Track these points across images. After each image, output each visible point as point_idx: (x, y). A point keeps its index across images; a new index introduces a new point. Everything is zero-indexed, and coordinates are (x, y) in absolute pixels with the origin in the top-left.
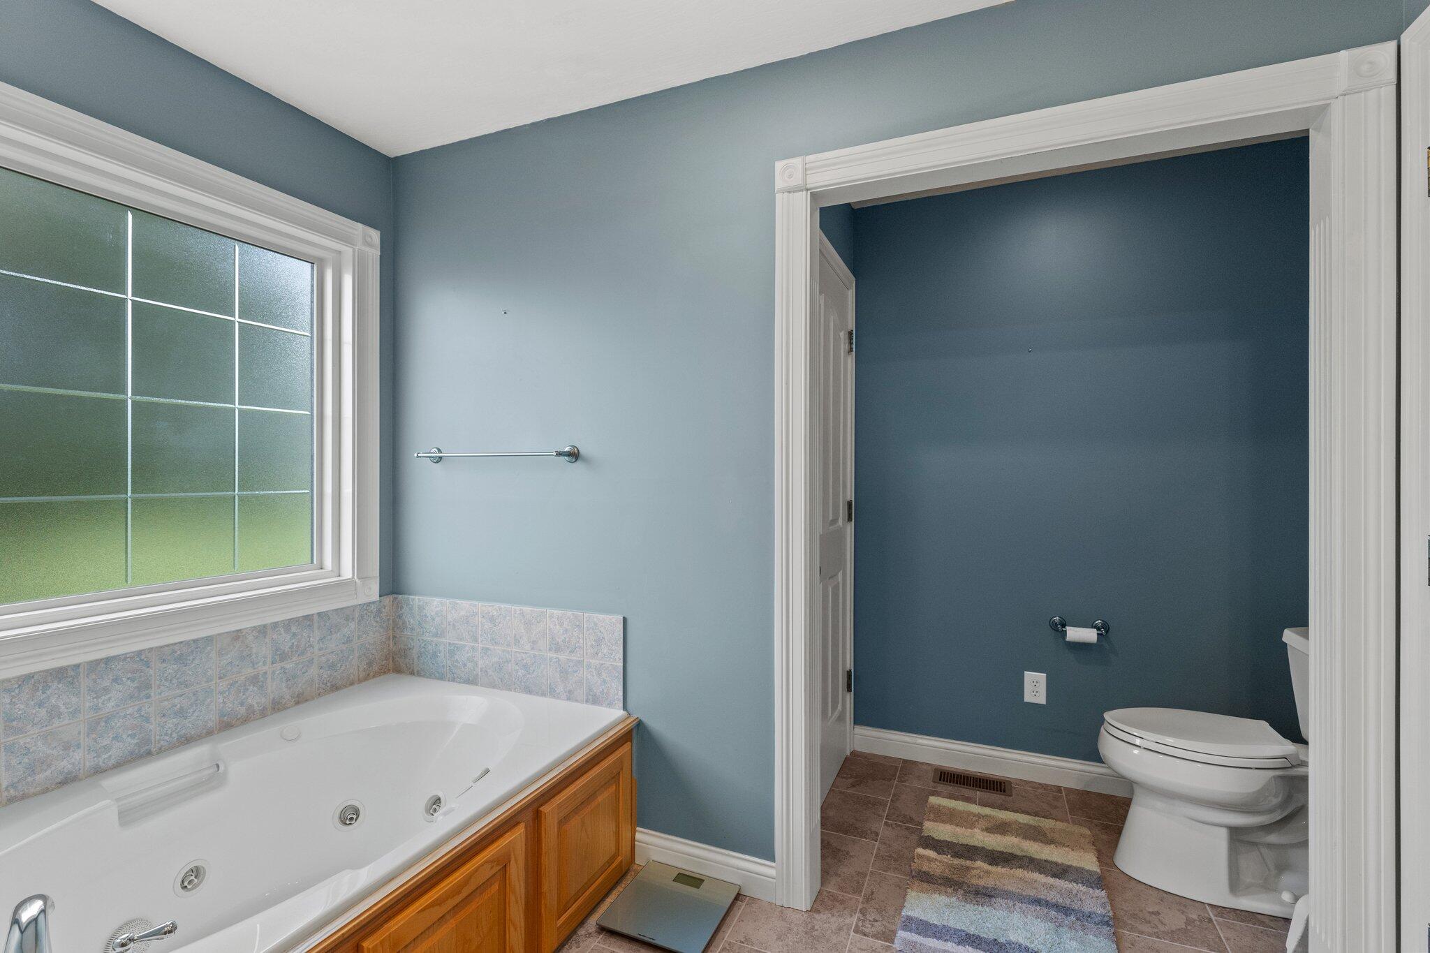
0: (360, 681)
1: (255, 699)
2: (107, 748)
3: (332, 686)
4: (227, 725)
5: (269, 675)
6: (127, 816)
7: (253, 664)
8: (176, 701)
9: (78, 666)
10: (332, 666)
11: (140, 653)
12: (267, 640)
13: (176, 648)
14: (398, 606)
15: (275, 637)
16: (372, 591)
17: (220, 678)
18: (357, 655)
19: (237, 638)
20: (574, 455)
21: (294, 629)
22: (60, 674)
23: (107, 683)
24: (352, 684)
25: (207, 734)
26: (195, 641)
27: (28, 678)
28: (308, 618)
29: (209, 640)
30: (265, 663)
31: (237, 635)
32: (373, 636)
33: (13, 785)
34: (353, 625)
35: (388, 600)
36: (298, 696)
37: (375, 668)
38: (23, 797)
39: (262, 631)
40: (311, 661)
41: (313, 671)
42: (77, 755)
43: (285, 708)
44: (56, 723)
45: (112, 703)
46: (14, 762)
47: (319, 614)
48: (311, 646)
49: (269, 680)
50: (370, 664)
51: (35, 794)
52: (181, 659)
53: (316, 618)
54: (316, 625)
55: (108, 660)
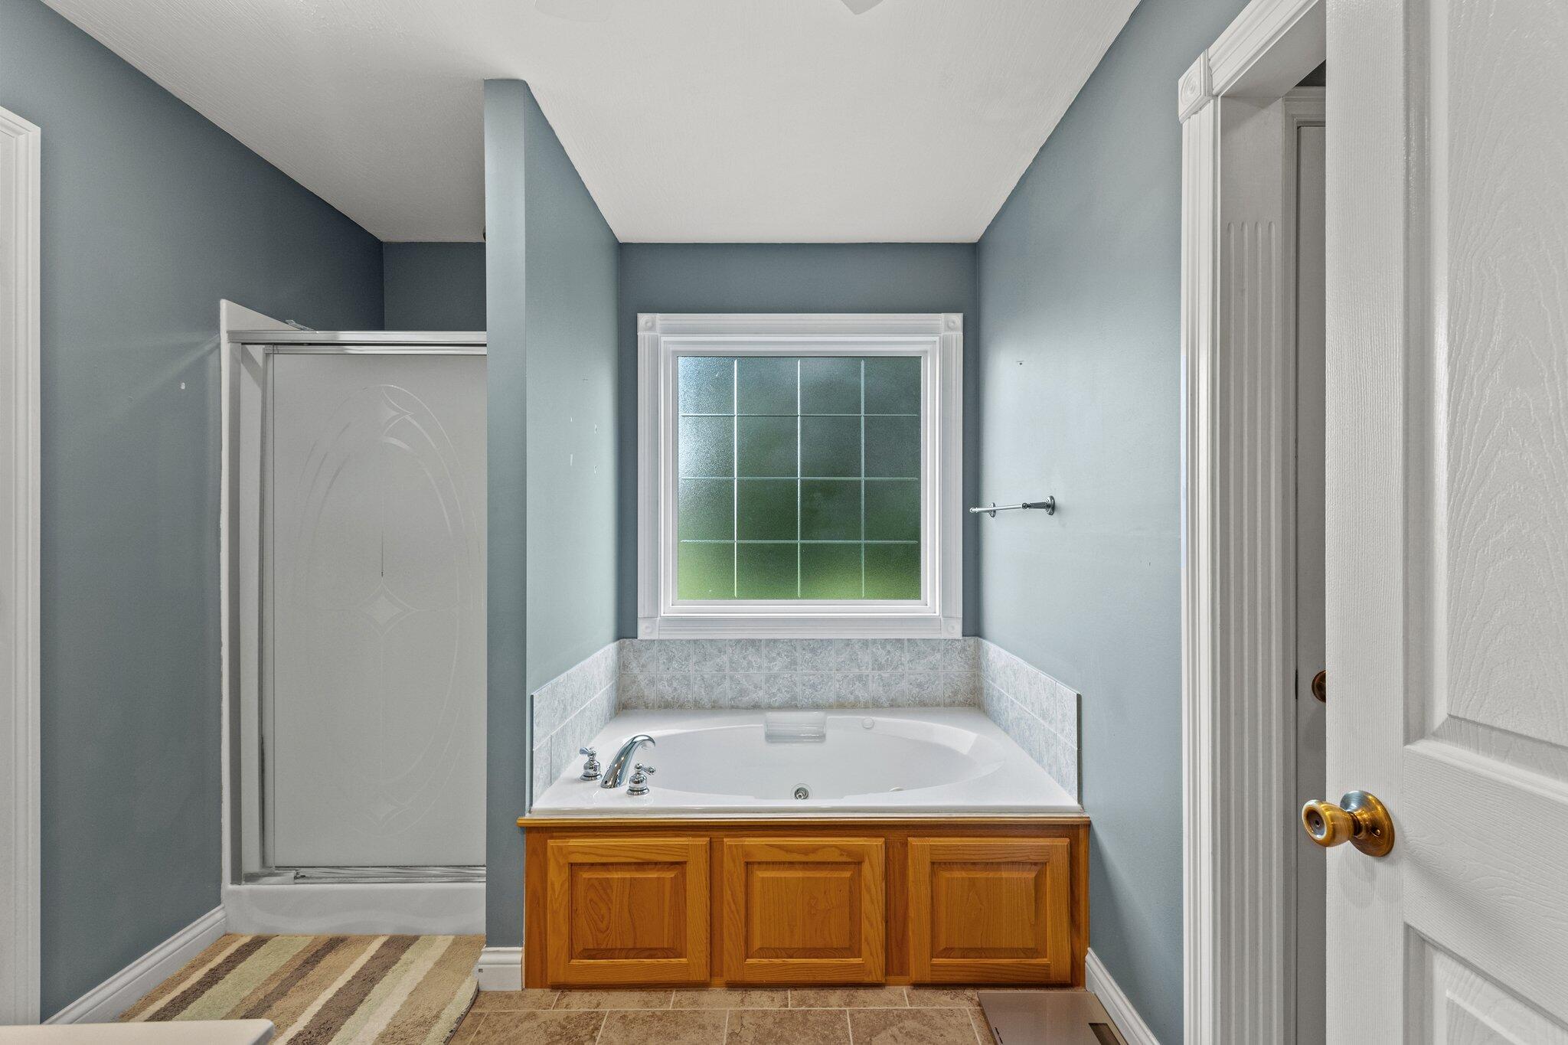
0: (945, 705)
1: (862, 695)
2: (774, 695)
3: (920, 702)
4: (841, 706)
5: (870, 678)
6: (771, 738)
7: (859, 667)
8: (811, 677)
9: (761, 640)
10: (920, 685)
11: (791, 640)
12: (868, 651)
13: (811, 642)
14: (978, 648)
15: (874, 650)
16: (956, 630)
17: (837, 670)
18: (943, 682)
19: (848, 645)
20: (1051, 507)
21: (888, 647)
22: (753, 642)
23: (774, 655)
24: (938, 705)
25: (828, 707)
26: (822, 640)
27: (739, 641)
28: (898, 640)
29: (830, 641)
30: (867, 668)
31: (848, 643)
32: (956, 669)
33: (732, 699)
34: (938, 656)
35: (971, 640)
36: (892, 700)
37: (960, 697)
38: (737, 707)
39: (865, 643)
40: (902, 676)
41: (904, 685)
42: (761, 693)
43: (882, 707)
44: (751, 671)
45: (776, 668)
46: (733, 686)
47: (908, 639)
48: (902, 664)
49: (870, 682)
50: (955, 693)
51: (742, 708)
52: (813, 651)
53: (906, 643)
54: (906, 648)
55: (775, 641)
